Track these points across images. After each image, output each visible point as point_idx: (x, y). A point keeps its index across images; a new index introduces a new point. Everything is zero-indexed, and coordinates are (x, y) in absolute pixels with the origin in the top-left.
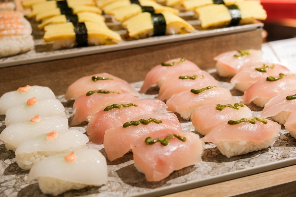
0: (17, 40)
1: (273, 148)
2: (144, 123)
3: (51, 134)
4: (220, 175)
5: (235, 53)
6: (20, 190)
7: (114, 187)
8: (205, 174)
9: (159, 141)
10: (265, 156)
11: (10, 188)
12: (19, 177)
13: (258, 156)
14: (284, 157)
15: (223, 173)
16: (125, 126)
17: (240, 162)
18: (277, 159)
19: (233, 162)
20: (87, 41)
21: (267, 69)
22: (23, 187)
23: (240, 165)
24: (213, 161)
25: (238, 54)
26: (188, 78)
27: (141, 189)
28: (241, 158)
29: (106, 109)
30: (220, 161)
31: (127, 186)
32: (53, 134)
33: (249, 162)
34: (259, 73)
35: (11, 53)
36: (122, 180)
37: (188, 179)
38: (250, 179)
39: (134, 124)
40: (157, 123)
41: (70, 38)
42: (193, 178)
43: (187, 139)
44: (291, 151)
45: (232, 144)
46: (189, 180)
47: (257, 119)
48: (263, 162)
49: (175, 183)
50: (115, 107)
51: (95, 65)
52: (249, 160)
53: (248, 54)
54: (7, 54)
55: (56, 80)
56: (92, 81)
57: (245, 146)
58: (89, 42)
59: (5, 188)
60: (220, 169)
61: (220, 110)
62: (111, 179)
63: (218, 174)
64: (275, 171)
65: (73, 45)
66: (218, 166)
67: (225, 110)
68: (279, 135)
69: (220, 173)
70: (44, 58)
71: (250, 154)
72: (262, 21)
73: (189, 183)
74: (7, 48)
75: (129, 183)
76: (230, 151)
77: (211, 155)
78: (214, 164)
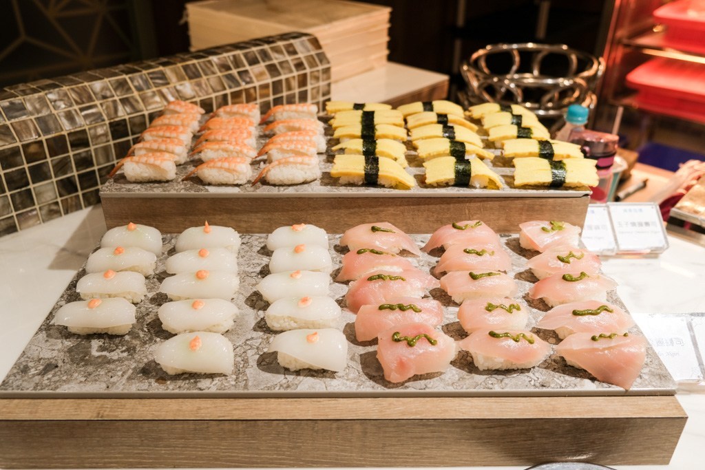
0: (302, 169)
1: (537, 368)
2: (402, 308)
3: (305, 300)
4: (464, 390)
5: (546, 224)
6: (262, 353)
7: (351, 376)
8: (448, 385)
9: (406, 339)
10: (523, 378)
11: (254, 348)
12: (265, 337)
13: (515, 375)
14: (543, 386)
15: (467, 388)
16: (381, 308)
17: (492, 379)
18: (534, 385)
19: (485, 377)
20: (377, 181)
21: (571, 260)
22: (265, 350)
23: (490, 382)
24: (463, 370)
25: (548, 227)
26: (474, 253)
27: (377, 385)
28: (495, 374)
29: (370, 279)
30: (470, 372)
31: (364, 378)
32: (306, 300)
33: (501, 381)
34: (559, 262)
35: (293, 182)
36: (362, 368)
37: (428, 386)
38: (496, 402)
39: (391, 308)
40: (416, 311)
41: (359, 175)
42: (434, 386)
43: (438, 342)
44: (555, 379)
45: (487, 359)
46: (429, 388)
47: (524, 336)
48: (516, 386)
49: (413, 387)
50: (380, 277)
51: (381, 208)
52: (503, 379)
53: (560, 228)
54: (290, 183)
55: (336, 218)
56: (371, 232)
57: (502, 363)
58: (379, 183)
59: (250, 347)
60: (467, 382)
61: (490, 311)
62: (352, 364)
63: (462, 388)
64: (528, 398)
65: (360, 183)
66: (467, 377)
67: (495, 312)
68: (552, 353)
69: (464, 387)
70: (327, 194)
71: (507, 372)
72: (592, 188)
73: (427, 390)
74: (290, 177)
75: (367, 374)
76: (483, 364)
77: (465, 360)
78: (464, 373)
